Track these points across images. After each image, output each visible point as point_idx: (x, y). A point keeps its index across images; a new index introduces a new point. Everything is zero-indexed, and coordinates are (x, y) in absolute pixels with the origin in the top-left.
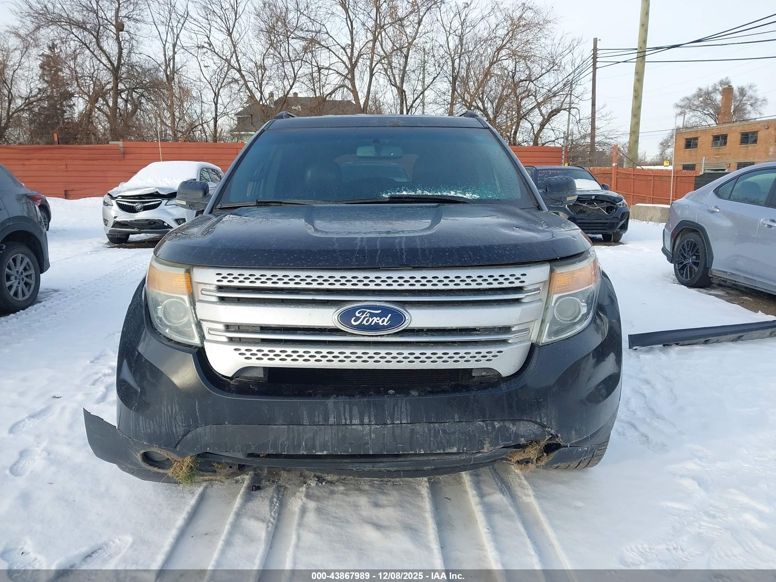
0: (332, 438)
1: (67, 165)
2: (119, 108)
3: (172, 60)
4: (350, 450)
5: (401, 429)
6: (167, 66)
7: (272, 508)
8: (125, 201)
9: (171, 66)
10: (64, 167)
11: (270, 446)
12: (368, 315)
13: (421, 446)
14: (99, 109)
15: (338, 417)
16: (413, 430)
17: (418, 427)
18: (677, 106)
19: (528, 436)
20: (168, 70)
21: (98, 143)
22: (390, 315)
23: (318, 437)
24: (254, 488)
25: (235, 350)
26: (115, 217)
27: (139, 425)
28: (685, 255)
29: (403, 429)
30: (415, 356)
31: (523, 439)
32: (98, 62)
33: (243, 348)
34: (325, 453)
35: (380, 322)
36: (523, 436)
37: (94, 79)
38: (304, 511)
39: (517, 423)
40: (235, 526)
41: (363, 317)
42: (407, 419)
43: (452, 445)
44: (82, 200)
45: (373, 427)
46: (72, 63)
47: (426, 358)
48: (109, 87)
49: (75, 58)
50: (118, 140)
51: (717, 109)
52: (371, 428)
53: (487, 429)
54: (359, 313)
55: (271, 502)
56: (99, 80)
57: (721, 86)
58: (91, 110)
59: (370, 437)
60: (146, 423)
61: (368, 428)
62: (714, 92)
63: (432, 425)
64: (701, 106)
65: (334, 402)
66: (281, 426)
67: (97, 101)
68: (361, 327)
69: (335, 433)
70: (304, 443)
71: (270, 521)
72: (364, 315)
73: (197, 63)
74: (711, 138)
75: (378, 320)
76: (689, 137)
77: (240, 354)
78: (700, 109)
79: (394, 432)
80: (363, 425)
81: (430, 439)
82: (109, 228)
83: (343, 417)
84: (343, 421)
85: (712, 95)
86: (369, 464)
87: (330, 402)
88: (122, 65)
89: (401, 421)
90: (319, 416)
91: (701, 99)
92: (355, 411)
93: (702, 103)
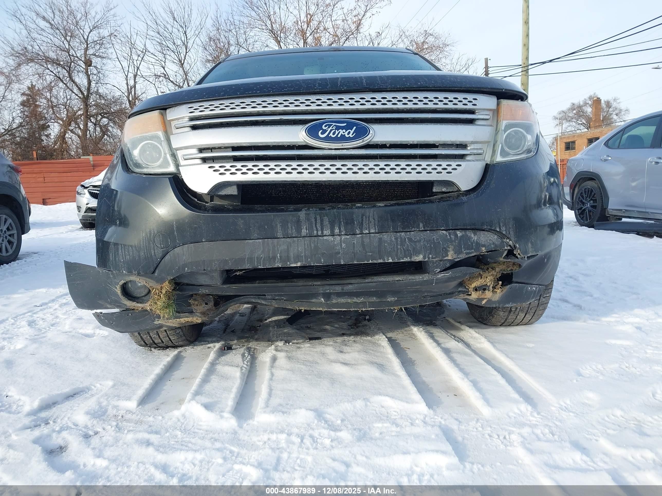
0: (305, 249)
1: (44, 177)
2: (89, 130)
3: (133, 89)
4: (322, 260)
5: (370, 238)
6: (129, 93)
7: (245, 359)
8: (96, 190)
9: (133, 93)
10: (42, 179)
11: (246, 260)
12: (334, 128)
13: (389, 254)
14: (72, 131)
15: (310, 228)
16: (380, 239)
17: (385, 236)
18: (556, 118)
19: (489, 246)
20: (131, 96)
21: (71, 159)
22: (355, 128)
23: (292, 249)
24: (226, 348)
25: (209, 167)
26: (87, 204)
27: (118, 254)
28: (584, 201)
29: (371, 239)
30: (380, 167)
31: (484, 249)
32: (70, 92)
33: (217, 166)
34: (299, 264)
35: (346, 134)
36: (484, 246)
37: (67, 106)
38: (274, 359)
39: (478, 233)
40: (211, 370)
41: (329, 129)
42: (375, 229)
43: (417, 253)
44: (58, 206)
45: (343, 237)
46: (48, 94)
47: (391, 169)
48: (80, 112)
49: (51, 90)
50: (89, 155)
51: (589, 120)
52: (341, 239)
53: (450, 237)
54: (325, 126)
55: (243, 355)
56: (71, 107)
57: (590, 101)
58: (65, 133)
59: (341, 246)
60: (125, 251)
61: (338, 238)
62: (585, 106)
63: (398, 234)
64: (575, 118)
65: (306, 214)
66: (256, 240)
67: (70, 125)
68: (328, 139)
69: (308, 245)
70: (279, 255)
71: (243, 367)
72: (331, 128)
73: (155, 90)
74: (586, 141)
75: (344, 132)
76: (567, 141)
77: (214, 171)
78: (574, 120)
79: (363, 242)
80: (333, 235)
81: (397, 247)
82: (82, 213)
83: (315, 228)
84: (315, 232)
85: (583, 108)
86: (338, 286)
87: (302, 214)
88: (91, 94)
89: (369, 231)
90: (292, 227)
91: (575, 112)
92: (326, 222)
93: (575, 114)
